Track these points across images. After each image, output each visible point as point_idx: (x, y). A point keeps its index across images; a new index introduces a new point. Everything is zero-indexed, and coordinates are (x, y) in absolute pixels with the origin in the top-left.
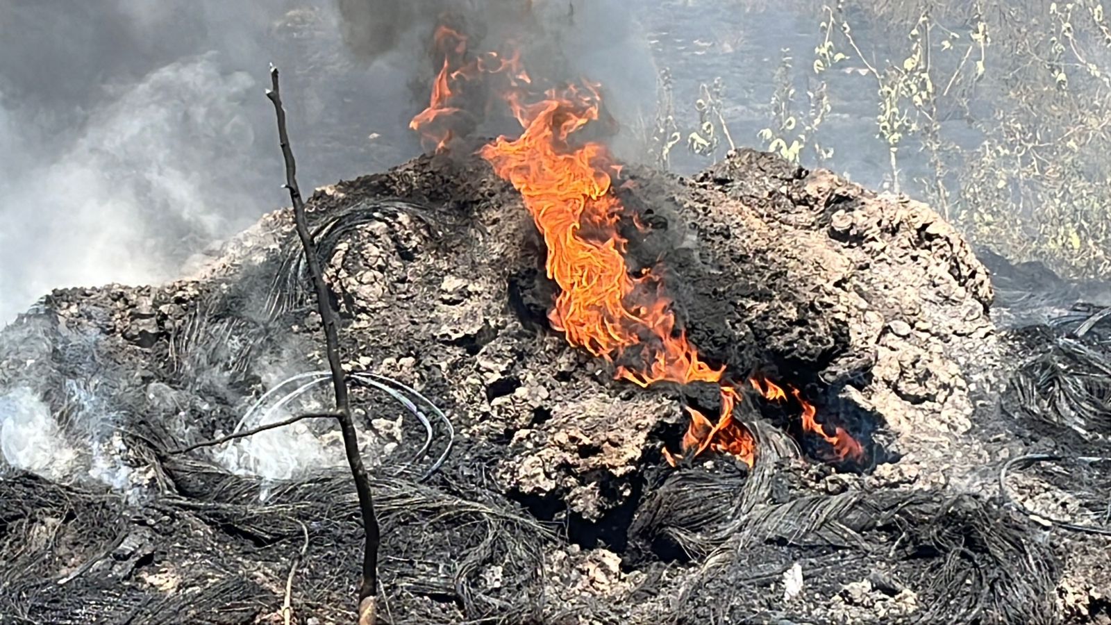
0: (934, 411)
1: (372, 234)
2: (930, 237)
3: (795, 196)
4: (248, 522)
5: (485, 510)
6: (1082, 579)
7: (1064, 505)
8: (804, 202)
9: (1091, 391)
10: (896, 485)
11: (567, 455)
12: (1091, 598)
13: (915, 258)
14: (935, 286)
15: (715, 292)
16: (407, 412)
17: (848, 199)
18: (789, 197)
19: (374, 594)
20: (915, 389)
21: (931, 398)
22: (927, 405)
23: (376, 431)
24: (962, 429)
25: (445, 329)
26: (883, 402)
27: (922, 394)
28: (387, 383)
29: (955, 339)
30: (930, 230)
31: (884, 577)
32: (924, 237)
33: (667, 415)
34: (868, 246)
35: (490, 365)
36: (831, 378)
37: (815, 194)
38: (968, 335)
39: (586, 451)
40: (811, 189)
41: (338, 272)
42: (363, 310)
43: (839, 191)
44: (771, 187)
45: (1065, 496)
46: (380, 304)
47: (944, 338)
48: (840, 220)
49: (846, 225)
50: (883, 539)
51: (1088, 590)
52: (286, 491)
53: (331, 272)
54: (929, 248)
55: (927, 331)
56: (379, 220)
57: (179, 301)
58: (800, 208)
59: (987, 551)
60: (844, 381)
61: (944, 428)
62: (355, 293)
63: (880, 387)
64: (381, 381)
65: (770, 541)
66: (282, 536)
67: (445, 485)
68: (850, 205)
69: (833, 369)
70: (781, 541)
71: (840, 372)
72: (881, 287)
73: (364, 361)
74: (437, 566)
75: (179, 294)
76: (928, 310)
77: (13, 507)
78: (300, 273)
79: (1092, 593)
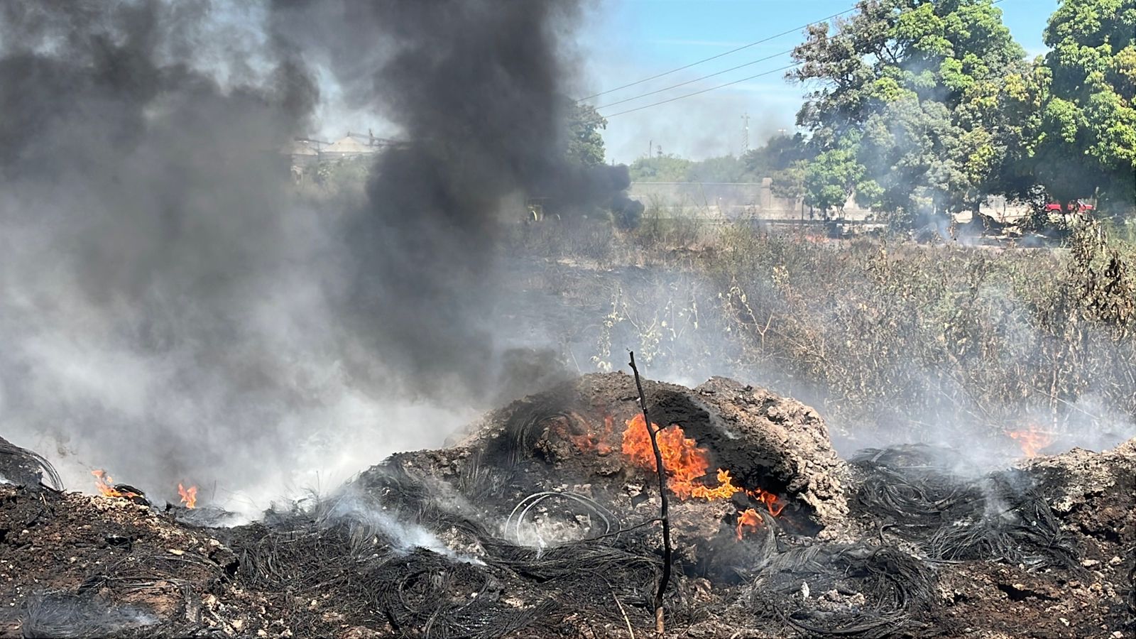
0: (833, 504)
1: (559, 422)
2: (810, 419)
3: (748, 400)
4: (534, 570)
5: (650, 560)
6: (950, 585)
7: (913, 549)
8: (753, 402)
9: (901, 492)
10: (828, 541)
11: (681, 531)
12: (956, 595)
13: (805, 429)
14: (817, 442)
15: (739, 449)
16: (591, 511)
17: (772, 401)
18: (745, 400)
19: (661, 605)
20: (824, 494)
21: (831, 497)
22: (829, 501)
23: (578, 522)
24: (846, 512)
25: (603, 469)
26: (812, 500)
27: (827, 496)
28: (578, 497)
29: (831, 468)
30: (810, 415)
31: (843, 586)
32: (808, 419)
33: (729, 511)
34: (785, 423)
35: (634, 487)
36: (793, 489)
37: (759, 399)
38: (835, 466)
39: (691, 529)
40: (756, 396)
41: (546, 442)
42: (560, 460)
43: (768, 397)
44: (735, 395)
45: (913, 545)
46: (567, 457)
47: (825, 468)
48: (772, 411)
49: (775, 413)
50: (835, 568)
51: (953, 591)
52: (548, 554)
53: (541, 442)
54: (810, 424)
55: (819, 464)
56: (562, 415)
57: (461, 458)
58: (751, 405)
59: (900, 573)
60: (798, 490)
61: (838, 512)
62: (556, 452)
63: (810, 492)
64: (574, 496)
65: (783, 571)
66: (552, 577)
67: (623, 548)
68: (773, 403)
69: (794, 485)
70: (789, 571)
71: (798, 486)
72: (795, 444)
73: (565, 486)
74: (632, 589)
75: (462, 454)
76: (816, 455)
77: (421, 567)
78: (524, 443)
79: (956, 591)
